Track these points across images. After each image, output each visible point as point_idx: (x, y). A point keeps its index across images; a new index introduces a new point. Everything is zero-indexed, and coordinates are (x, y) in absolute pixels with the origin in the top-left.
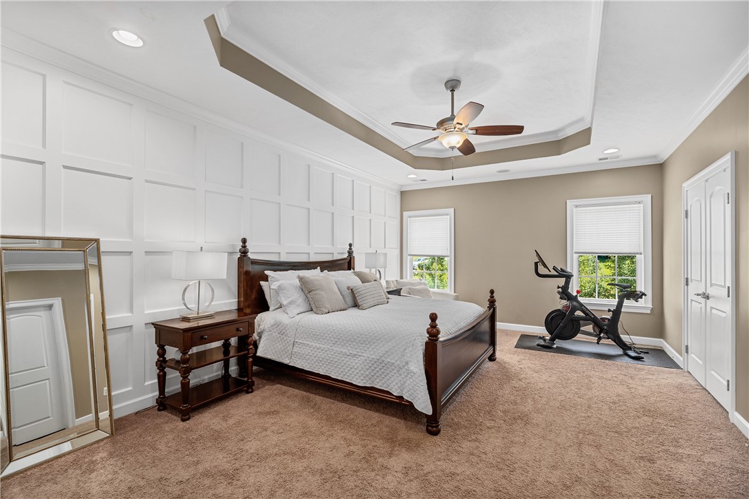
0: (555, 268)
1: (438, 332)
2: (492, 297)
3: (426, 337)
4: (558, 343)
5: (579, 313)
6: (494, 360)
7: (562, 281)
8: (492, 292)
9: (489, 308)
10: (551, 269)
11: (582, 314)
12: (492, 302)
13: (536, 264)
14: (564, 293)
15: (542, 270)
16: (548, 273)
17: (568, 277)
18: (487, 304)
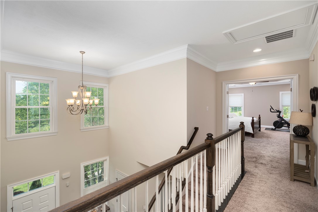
0: (276, 110)
1: (254, 120)
2: (260, 116)
3: (251, 121)
4: (277, 129)
5: (283, 121)
6: (260, 131)
7: (278, 113)
8: (260, 115)
9: (259, 119)
10: (275, 110)
11: (284, 122)
12: (260, 118)
13: (271, 109)
14: (279, 116)
15: (272, 110)
16: (274, 111)
17: (280, 112)
18: (258, 118)
